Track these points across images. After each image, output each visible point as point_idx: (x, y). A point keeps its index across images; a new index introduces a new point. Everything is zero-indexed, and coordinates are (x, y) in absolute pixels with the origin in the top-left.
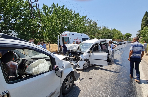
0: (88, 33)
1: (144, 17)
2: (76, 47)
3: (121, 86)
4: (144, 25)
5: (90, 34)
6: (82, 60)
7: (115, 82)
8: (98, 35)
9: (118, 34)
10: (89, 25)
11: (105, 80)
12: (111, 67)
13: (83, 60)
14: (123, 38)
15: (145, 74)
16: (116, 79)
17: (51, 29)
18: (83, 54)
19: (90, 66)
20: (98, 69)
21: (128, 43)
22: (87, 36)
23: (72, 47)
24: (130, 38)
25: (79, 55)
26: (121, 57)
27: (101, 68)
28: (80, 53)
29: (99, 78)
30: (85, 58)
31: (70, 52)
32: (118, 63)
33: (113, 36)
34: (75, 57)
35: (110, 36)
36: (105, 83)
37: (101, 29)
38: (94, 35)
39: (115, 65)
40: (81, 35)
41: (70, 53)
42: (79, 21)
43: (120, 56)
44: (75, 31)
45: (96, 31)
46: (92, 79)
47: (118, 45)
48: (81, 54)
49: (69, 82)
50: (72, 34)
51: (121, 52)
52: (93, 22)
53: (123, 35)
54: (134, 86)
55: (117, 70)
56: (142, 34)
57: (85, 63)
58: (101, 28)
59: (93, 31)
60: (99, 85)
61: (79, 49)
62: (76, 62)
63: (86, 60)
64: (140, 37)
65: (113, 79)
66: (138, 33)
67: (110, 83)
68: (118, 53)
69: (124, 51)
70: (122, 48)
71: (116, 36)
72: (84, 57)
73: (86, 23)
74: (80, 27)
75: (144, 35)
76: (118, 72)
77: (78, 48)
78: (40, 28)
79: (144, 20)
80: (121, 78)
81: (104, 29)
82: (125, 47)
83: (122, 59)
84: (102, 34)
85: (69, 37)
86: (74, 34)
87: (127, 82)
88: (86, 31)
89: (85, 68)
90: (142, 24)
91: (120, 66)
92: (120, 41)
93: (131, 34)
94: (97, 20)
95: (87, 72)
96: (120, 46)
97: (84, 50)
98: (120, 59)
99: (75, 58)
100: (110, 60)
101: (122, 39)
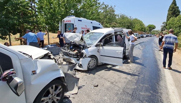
0: (102, 21)
1: (171, 6)
2: (78, 37)
3: (140, 100)
4: (170, 16)
5: (105, 23)
6: (86, 57)
7: (131, 93)
8: (115, 24)
9: (140, 25)
10: (104, 11)
11: (117, 88)
12: (128, 67)
13: (88, 57)
14: (145, 30)
15: (173, 78)
16: (133, 87)
17: (50, 12)
18: (88, 48)
19: (98, 65)
20: (110, 69)
21: (151, 36)
22: (99, 24)
23: (73, 37)
24: (154, 31)
25: (83, 50)
26: (142, 53)
27: (114, 68)
28: (83, 47)
29: (108, 84)
30: (90, 54)
31: (71, 45)
32: (137, 61)
33: (134, 27)
34: (76, 51)
35: (130, 26)
36: (117, 94)
37: (120, 17)
38: (110, 25)
39: (134, 64)
40: (91, 23)
41: (72, 47)
42: (90, 5)
43: (141, 51)
44: (84, 17)
45: (113, 20)
46: (97, 86)
47: (139, 38)
48: (86, 48)
49: (54, 95)
50: (79, 20)
51: (142, 47)
52: (109, 7)
53: (145, 26)
54: (159, 100)
55: (135, 72)
56: (168, 26)
57: (91, 61)
58: (120, 15)
59: (109, 19)
60: (106, 98)
61: (83, 40)
62: (78, 59)
63: (93, 57)
64: (165, 30)
65: (129, 87)
66: (163, 25)
67: (124, 94)
68: (139, 48)
69: (145, 45)
70: (143, 42)
71: (137, 27)
72: (90, 52)
73: (101, 9)
74: (90, 12)
75: (171, 27)
76: (137, 75)
77: (80, 39)
78: (33, 10)
79: (171, 9)
80: (141, 85)
81: (123, 17)
82: (147, 41)
83: (143, 56)
84: (120, 23)
85: (73, 24)
86: (81, 21)
87: (150, 92)
88: (99, 18)
89: (90, 68)
90: (168, 15)
91: (140, 66)
92: (142, 34)
93: (154, 26)
94: (115, 6)
95: (92, 75)
96: (142, 40)
97: (91, 43)
98: (140, 56)
99: (77, 53)
100: (128, 57)
101: (144, 32)
